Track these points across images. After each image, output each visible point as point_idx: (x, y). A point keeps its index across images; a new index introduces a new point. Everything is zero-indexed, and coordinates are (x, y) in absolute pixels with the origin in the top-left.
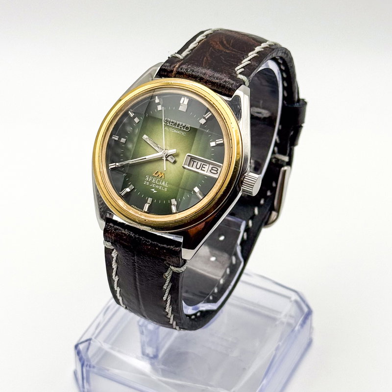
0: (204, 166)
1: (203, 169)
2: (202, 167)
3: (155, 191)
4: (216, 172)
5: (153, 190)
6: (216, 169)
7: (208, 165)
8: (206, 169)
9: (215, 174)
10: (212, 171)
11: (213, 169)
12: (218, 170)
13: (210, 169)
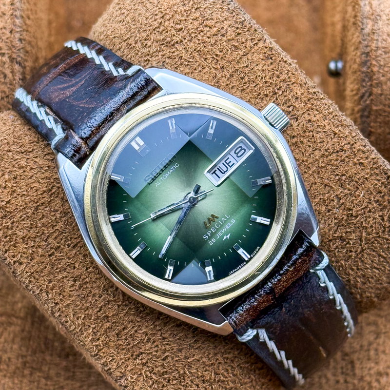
0: (228, 162)
1: (230, 164)
2: (228, 165)
3: (228, 236)
4: (243, 151)
5: (225, 238)
6: (240, 148)
7: (229, 156)
8: (233, 161)
9: (244, 153)
10: (239, 155)
11: (237, 152)
12: (241, 147)
13: (235, 156)
